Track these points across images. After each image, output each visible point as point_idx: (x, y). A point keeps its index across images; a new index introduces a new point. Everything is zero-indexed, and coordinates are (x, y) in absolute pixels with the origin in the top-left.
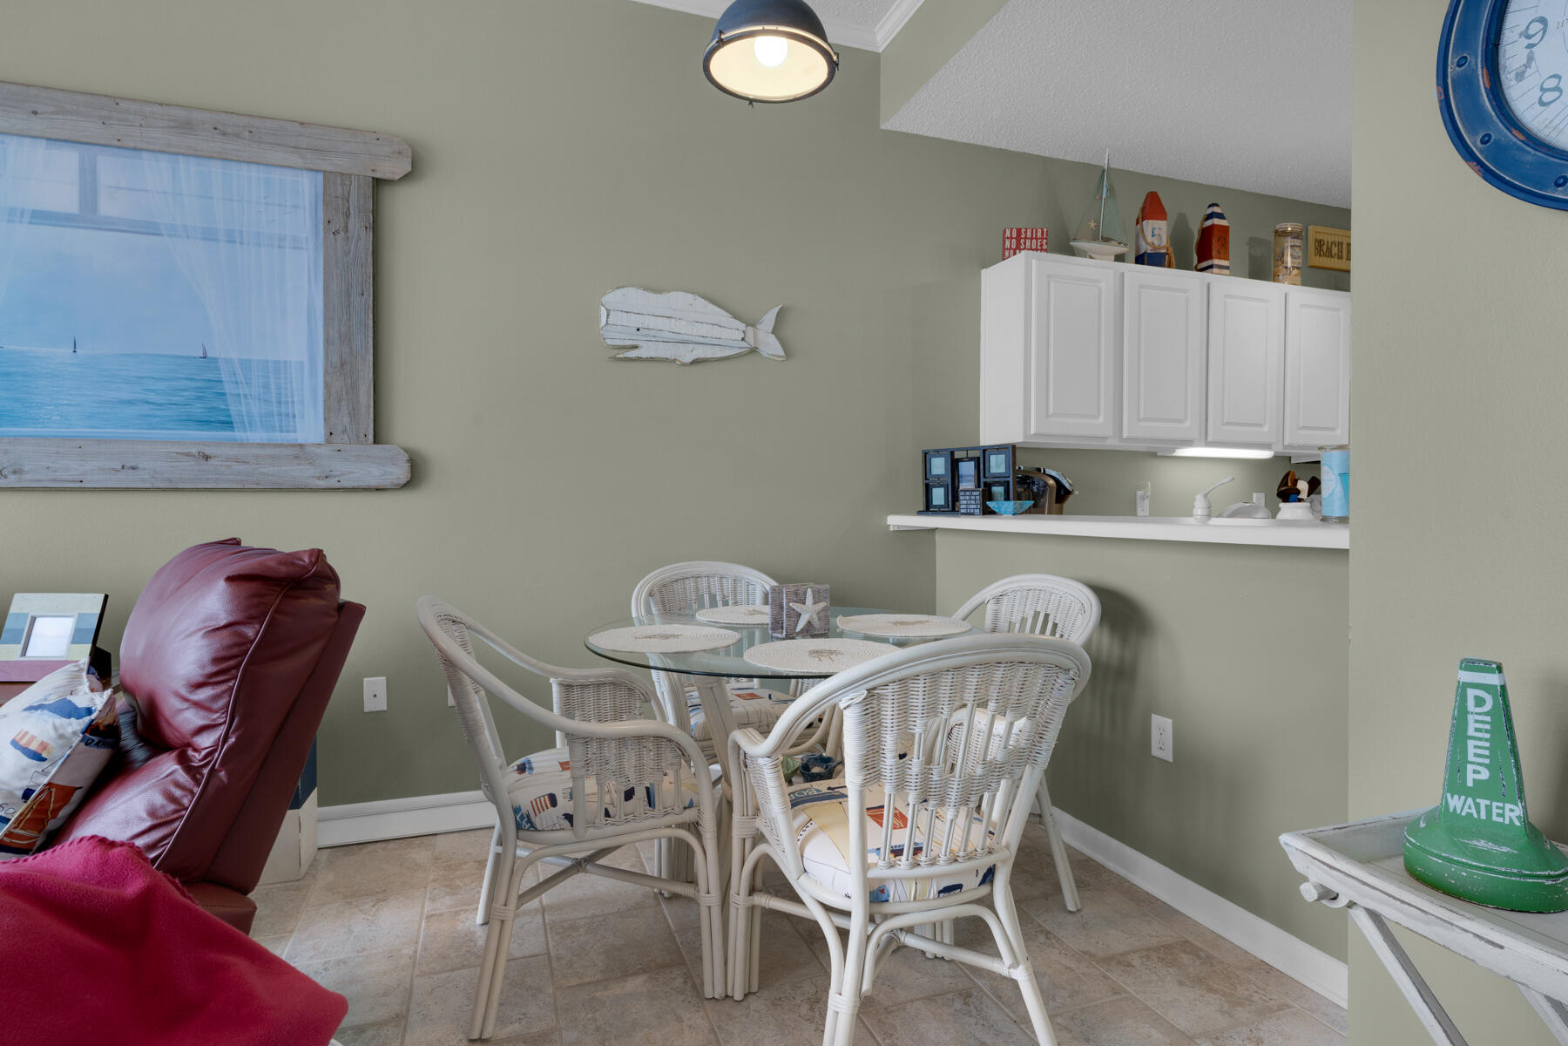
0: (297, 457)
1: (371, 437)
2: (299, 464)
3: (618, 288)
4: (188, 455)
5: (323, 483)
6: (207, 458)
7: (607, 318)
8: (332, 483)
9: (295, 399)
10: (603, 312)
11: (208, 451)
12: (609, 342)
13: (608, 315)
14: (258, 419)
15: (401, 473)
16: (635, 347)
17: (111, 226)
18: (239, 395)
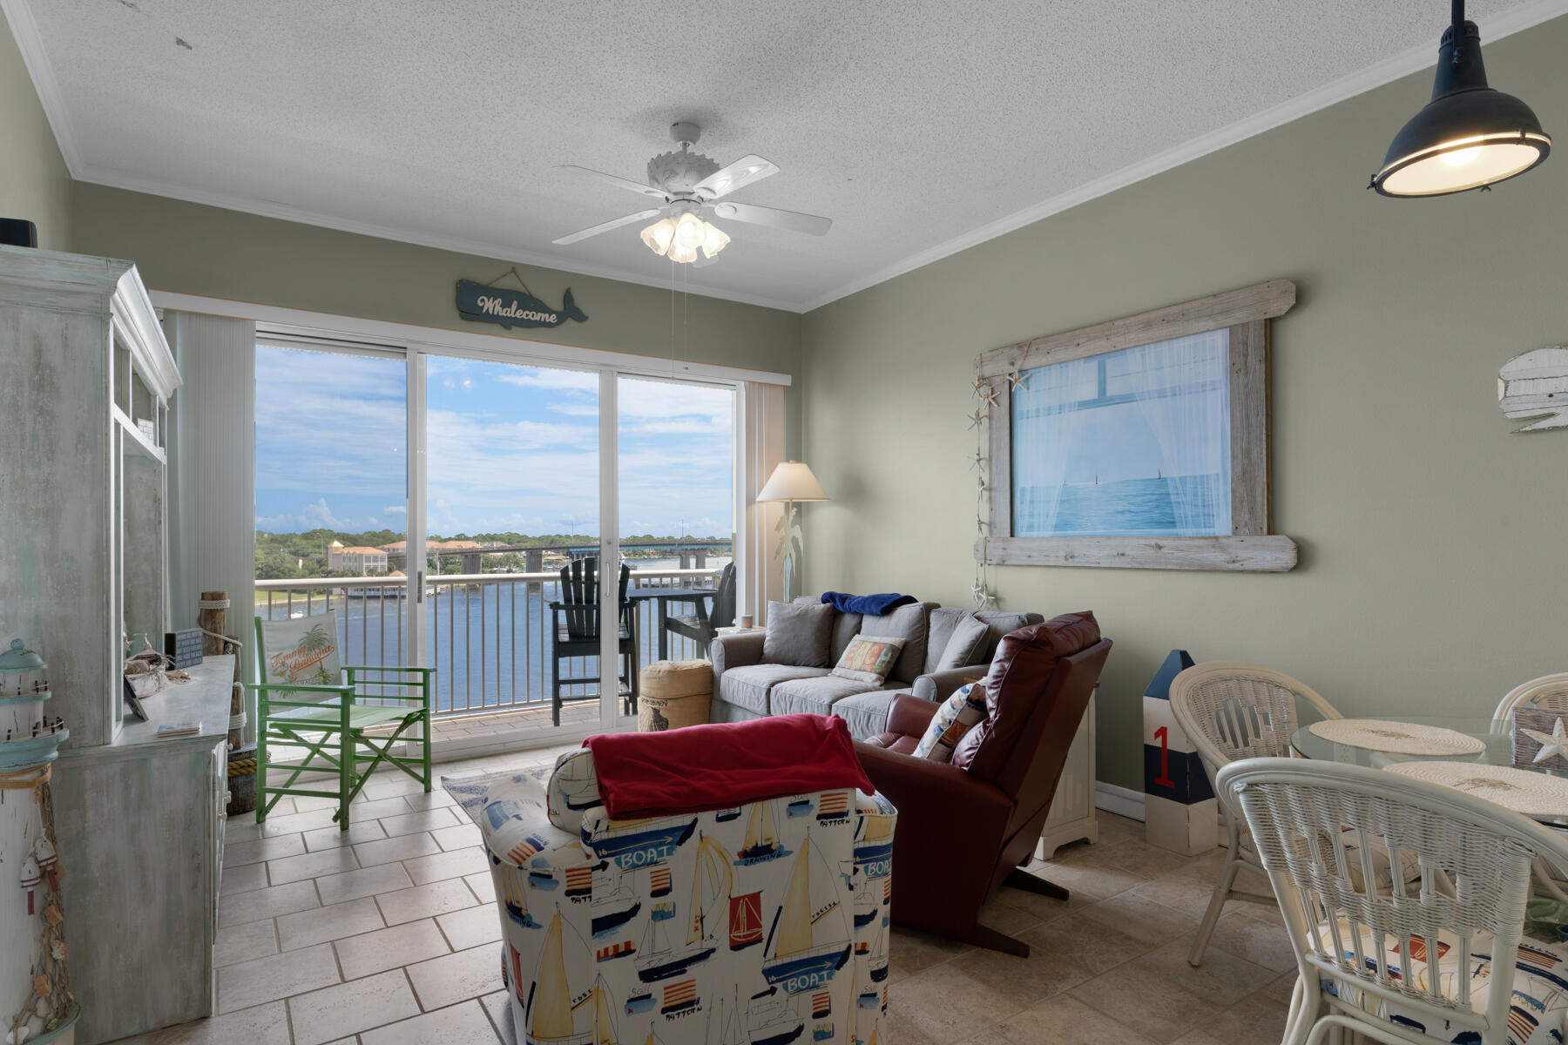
0: (1214, 547)
1: (1265, 529)
2: (1214, 552)
3: (1523, 354)
4: (1150, 546)
5: (1231, 566)
6: (1160, 547)
7: (1506, 390)
8: (1237, 566)
9: (1214, 502)
10: (1501, 384)
11: (1161, 543)
12: (1510, 415)
13: (1506, 387)
14: (1190, 518)
15: (1289, 558)
16: (1552, 415)
17: (1112, 401)
18: (1179, 502)
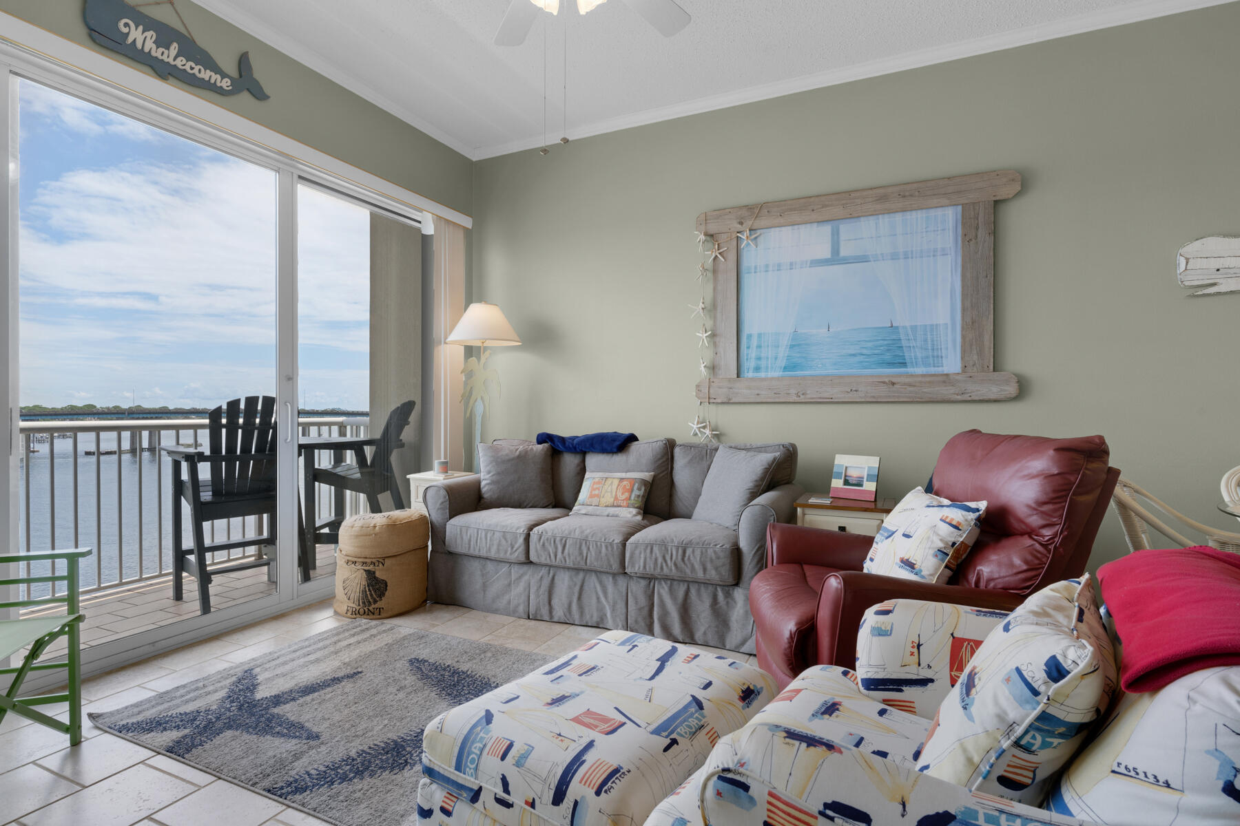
0: (944, 382)
1: (991, 367)
2: (946, 386)
3: (1197, 240)
4: (884, 382)
5: (959, 398)
6: (893, 384)
7: (1187, 265)
8: (966, 397)
9: (942, 347)
10: (1182, 261)
11: (894, 380)
12: (1187, 283)
13: (1187, 263)
14: (920, 360)
15: (1012, 389)
16: (1214, 284)
17: (846, 261)
18: (910, 347)
